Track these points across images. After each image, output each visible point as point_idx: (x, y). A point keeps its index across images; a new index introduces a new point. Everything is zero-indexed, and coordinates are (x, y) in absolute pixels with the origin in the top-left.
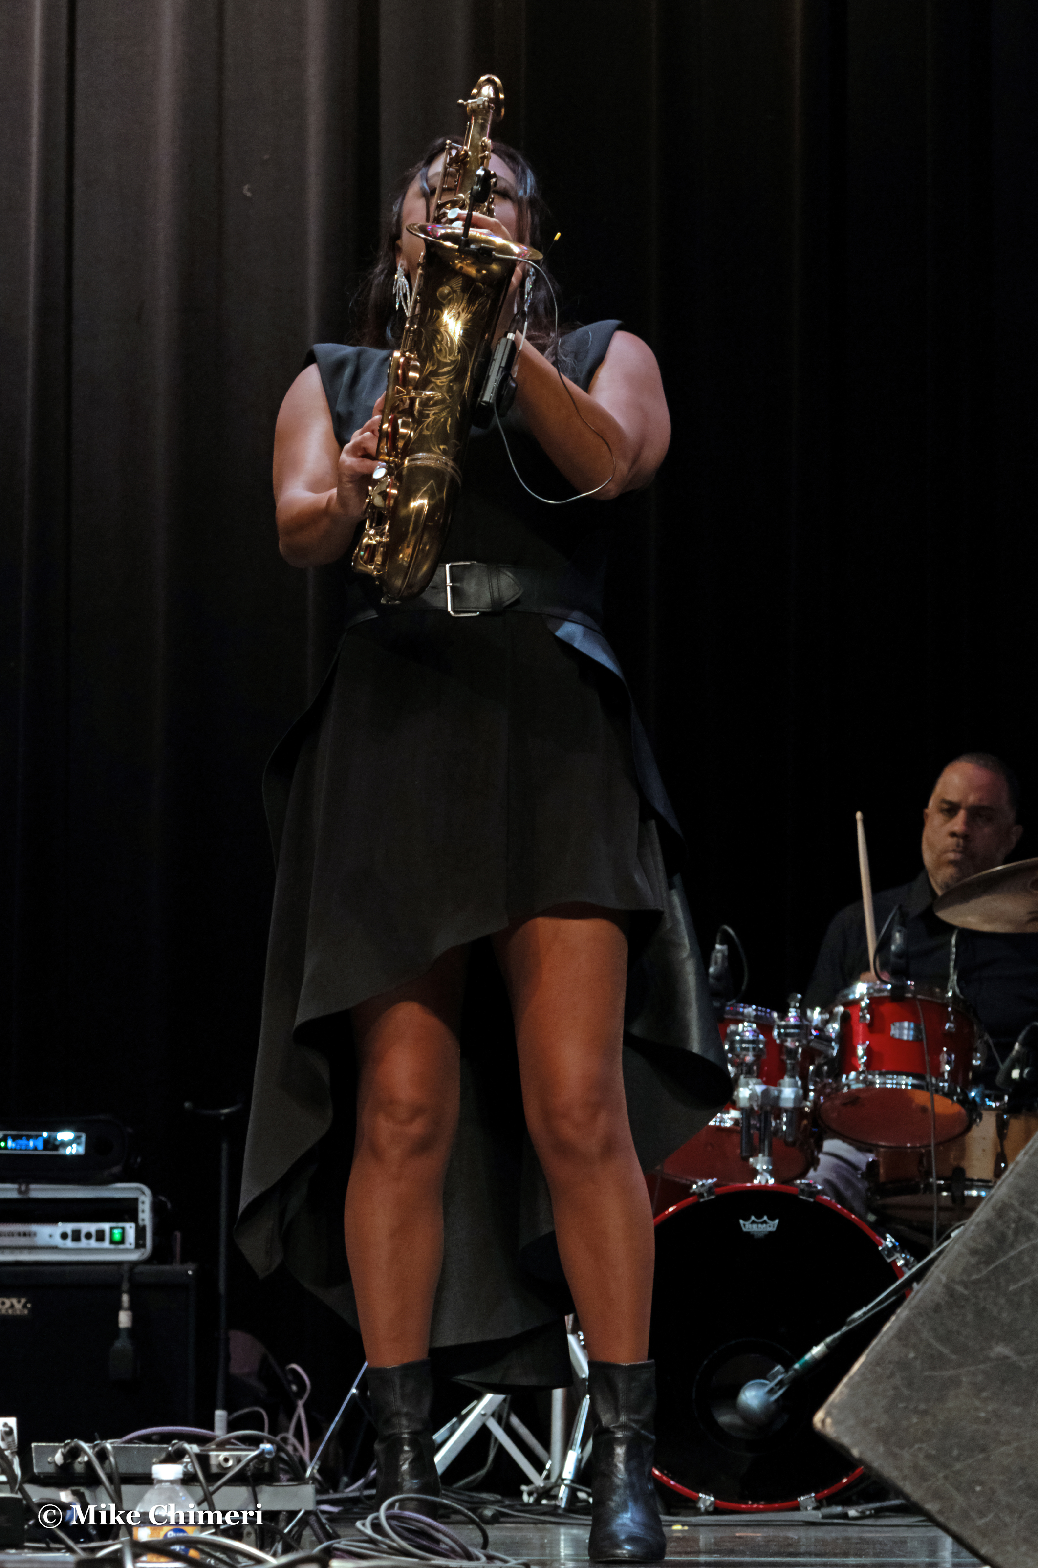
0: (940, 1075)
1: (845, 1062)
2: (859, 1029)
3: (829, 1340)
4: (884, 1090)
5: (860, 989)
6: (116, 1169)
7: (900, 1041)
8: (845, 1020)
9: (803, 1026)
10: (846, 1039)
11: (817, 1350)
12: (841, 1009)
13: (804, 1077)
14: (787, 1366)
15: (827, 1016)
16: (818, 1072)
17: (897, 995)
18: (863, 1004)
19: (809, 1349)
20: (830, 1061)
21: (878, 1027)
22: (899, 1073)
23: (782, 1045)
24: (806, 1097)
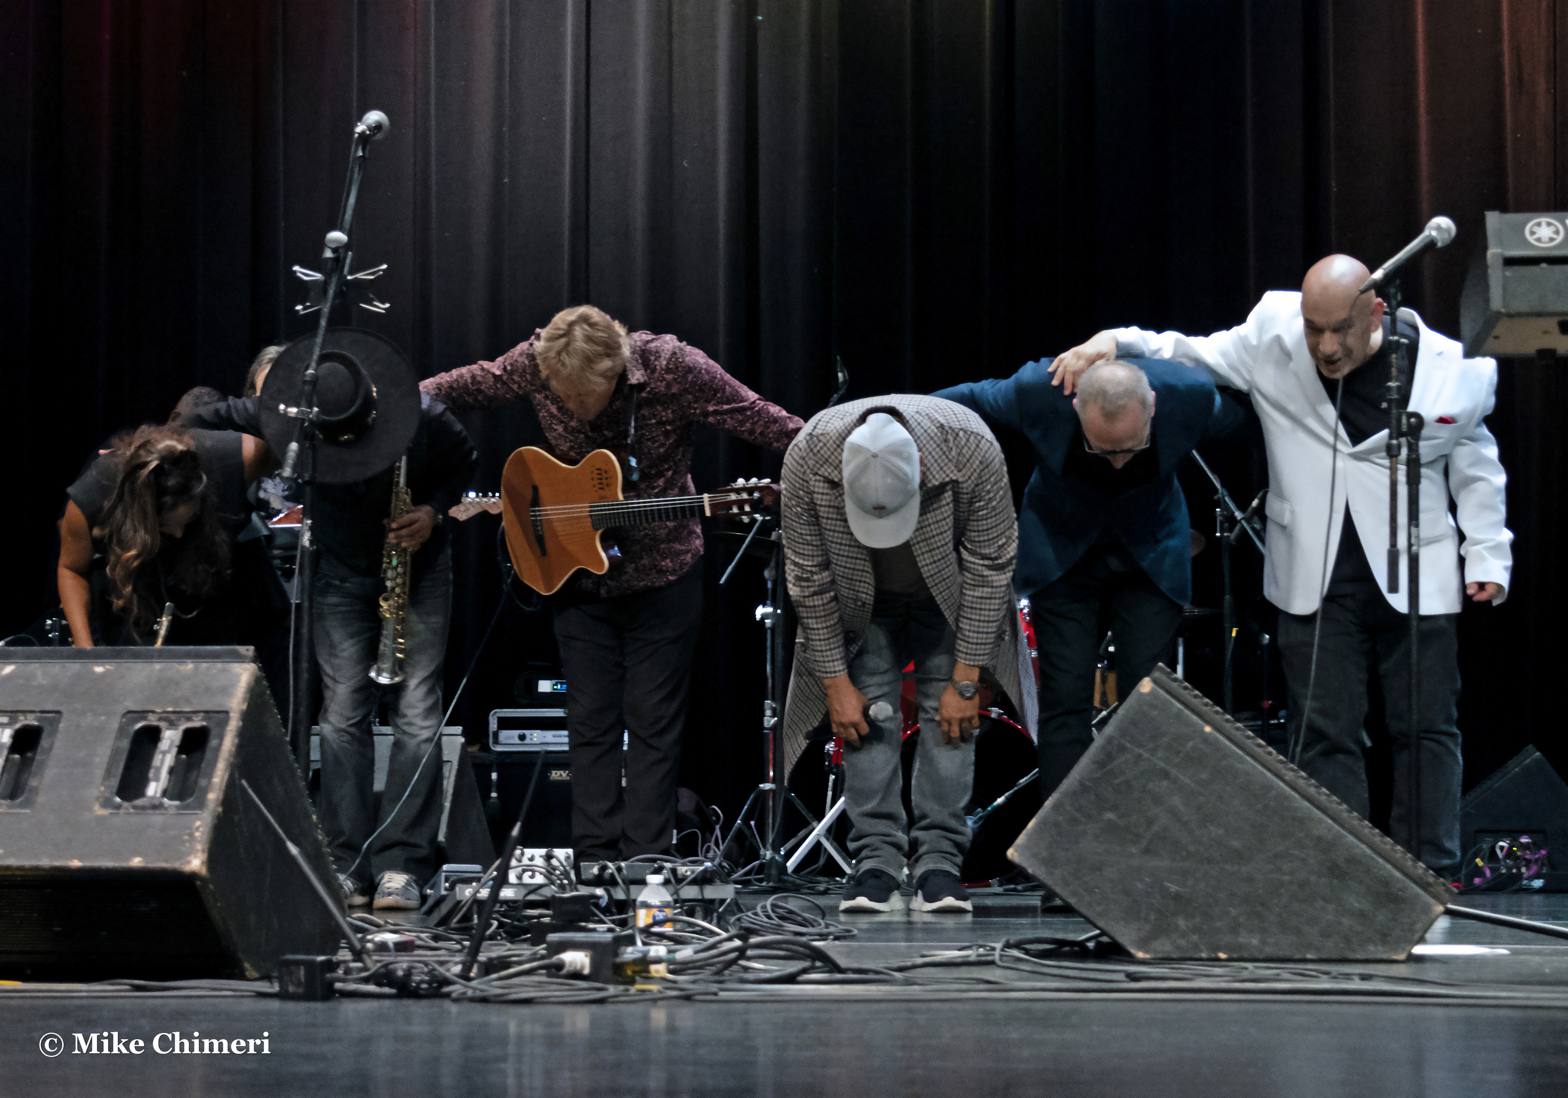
3: (1007, 794)
11: (1000, 800)
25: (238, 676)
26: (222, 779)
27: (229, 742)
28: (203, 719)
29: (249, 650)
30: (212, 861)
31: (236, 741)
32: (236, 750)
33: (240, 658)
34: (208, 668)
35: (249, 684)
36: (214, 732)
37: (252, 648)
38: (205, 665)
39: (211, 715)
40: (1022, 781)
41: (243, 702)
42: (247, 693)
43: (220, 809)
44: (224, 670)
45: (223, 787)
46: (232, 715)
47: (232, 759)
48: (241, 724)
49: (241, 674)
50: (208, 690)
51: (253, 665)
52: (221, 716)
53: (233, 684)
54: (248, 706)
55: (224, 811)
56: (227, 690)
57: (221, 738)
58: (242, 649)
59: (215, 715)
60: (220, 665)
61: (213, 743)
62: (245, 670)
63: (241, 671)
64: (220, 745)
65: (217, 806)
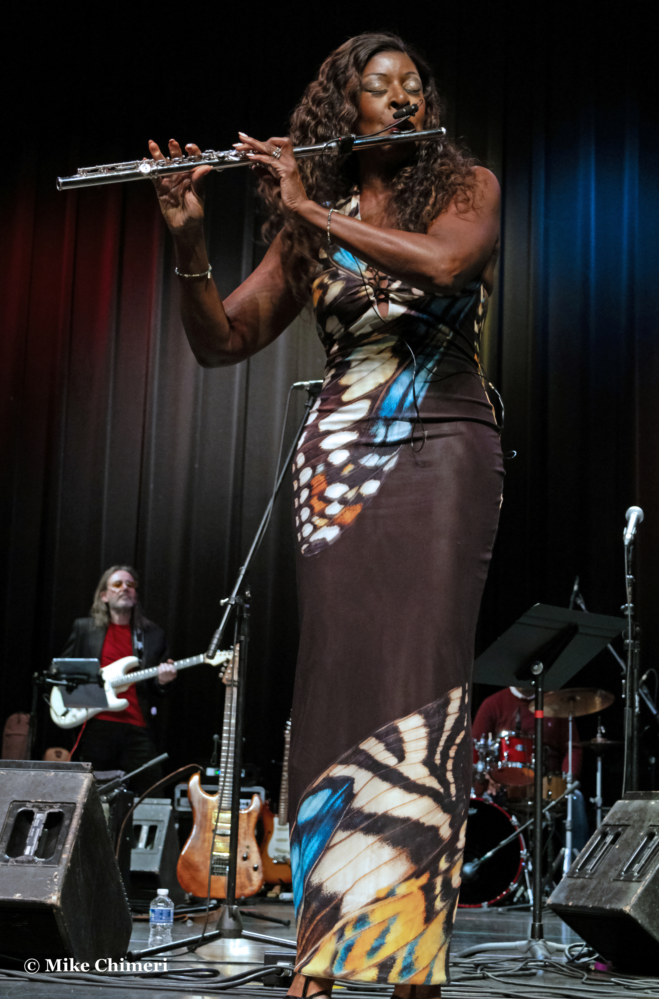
0: (531, 763)
1: (500, 757)
2: (504, 746)
3: (494, 850)
4: (511, 768)
5: (504, 733)
6: (254, 782)
7: (516, 751)
8: (500, 743)
9: (486, 745)
10: (500, 749)
11: (489, 854)
12: (499, 740)
13: (486, 761)
14: (479, 858)
15: (493, 742)
16: (491, 761)
17: (517, 736)
18: (506, 738)
19: (486, 853)
20: (495, 757)
21: (511, 747)
22: (516, 761)
23: (477, 752)
24: (486, 768)
25: (82, 781)
26: (71, 846)
27: (75, 823)
28: (60, 807)
29: (88, 765)
30: (63, 897)
31: (80, 822)
32: (80, 828)
33: (83, 770)
34: (63, 775)
35: (88, 786)
36: (67, 816)
37: (90, 763)
38: (62, 773)
39: (65, 805)
40: (503, 842)
41: (85, 798)
42: (87, 792)
43: (69, 865)
44: (73, 777)
45: (71, 851)
46: (78, 805)
47: (77, 833)
48: (83, 811)
49: (84, 780)
50: (63, 789)
51: (90, 774)
52: (72, 805)
53: (79, 786)
54: (87, 800)
55: (71, 866)
56: (75, 790)
57: (71, 820)
58: (84, 764)
59: (67, 805)
60: (71, 774)
61: (67, 822)
62: (86, 777)
63: (84, 778)
64: (70, 824)
65: (67, 862)
